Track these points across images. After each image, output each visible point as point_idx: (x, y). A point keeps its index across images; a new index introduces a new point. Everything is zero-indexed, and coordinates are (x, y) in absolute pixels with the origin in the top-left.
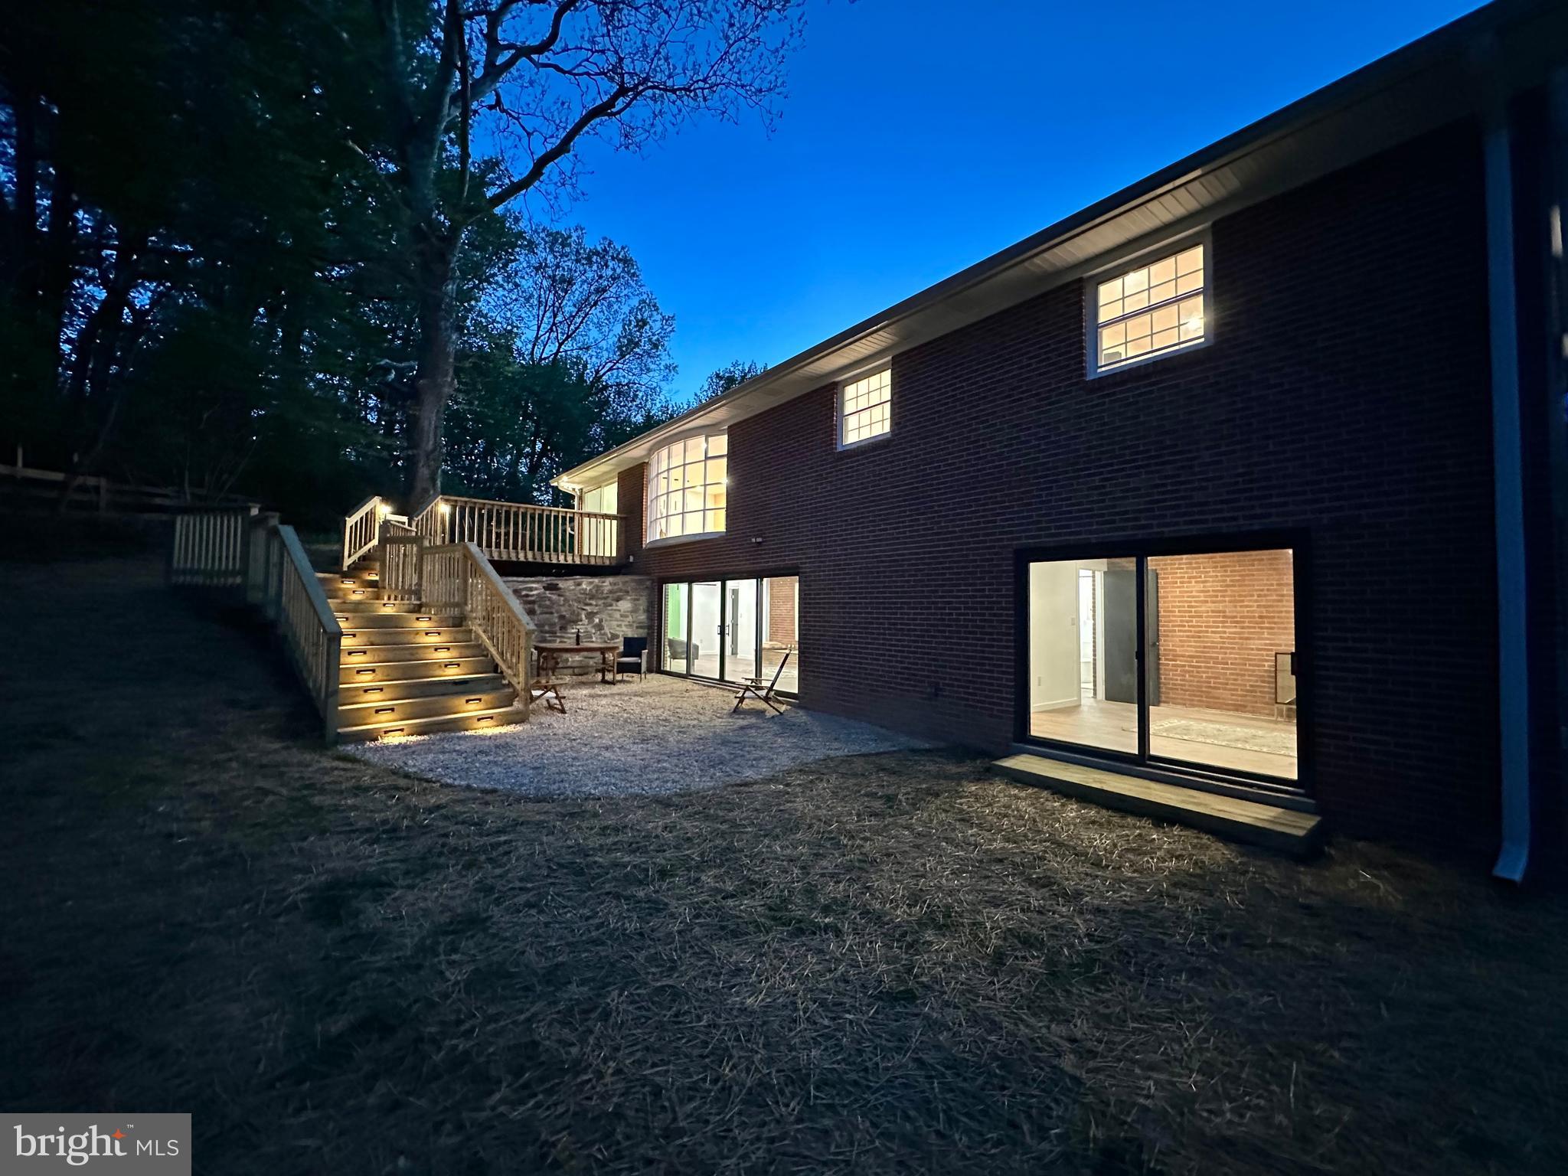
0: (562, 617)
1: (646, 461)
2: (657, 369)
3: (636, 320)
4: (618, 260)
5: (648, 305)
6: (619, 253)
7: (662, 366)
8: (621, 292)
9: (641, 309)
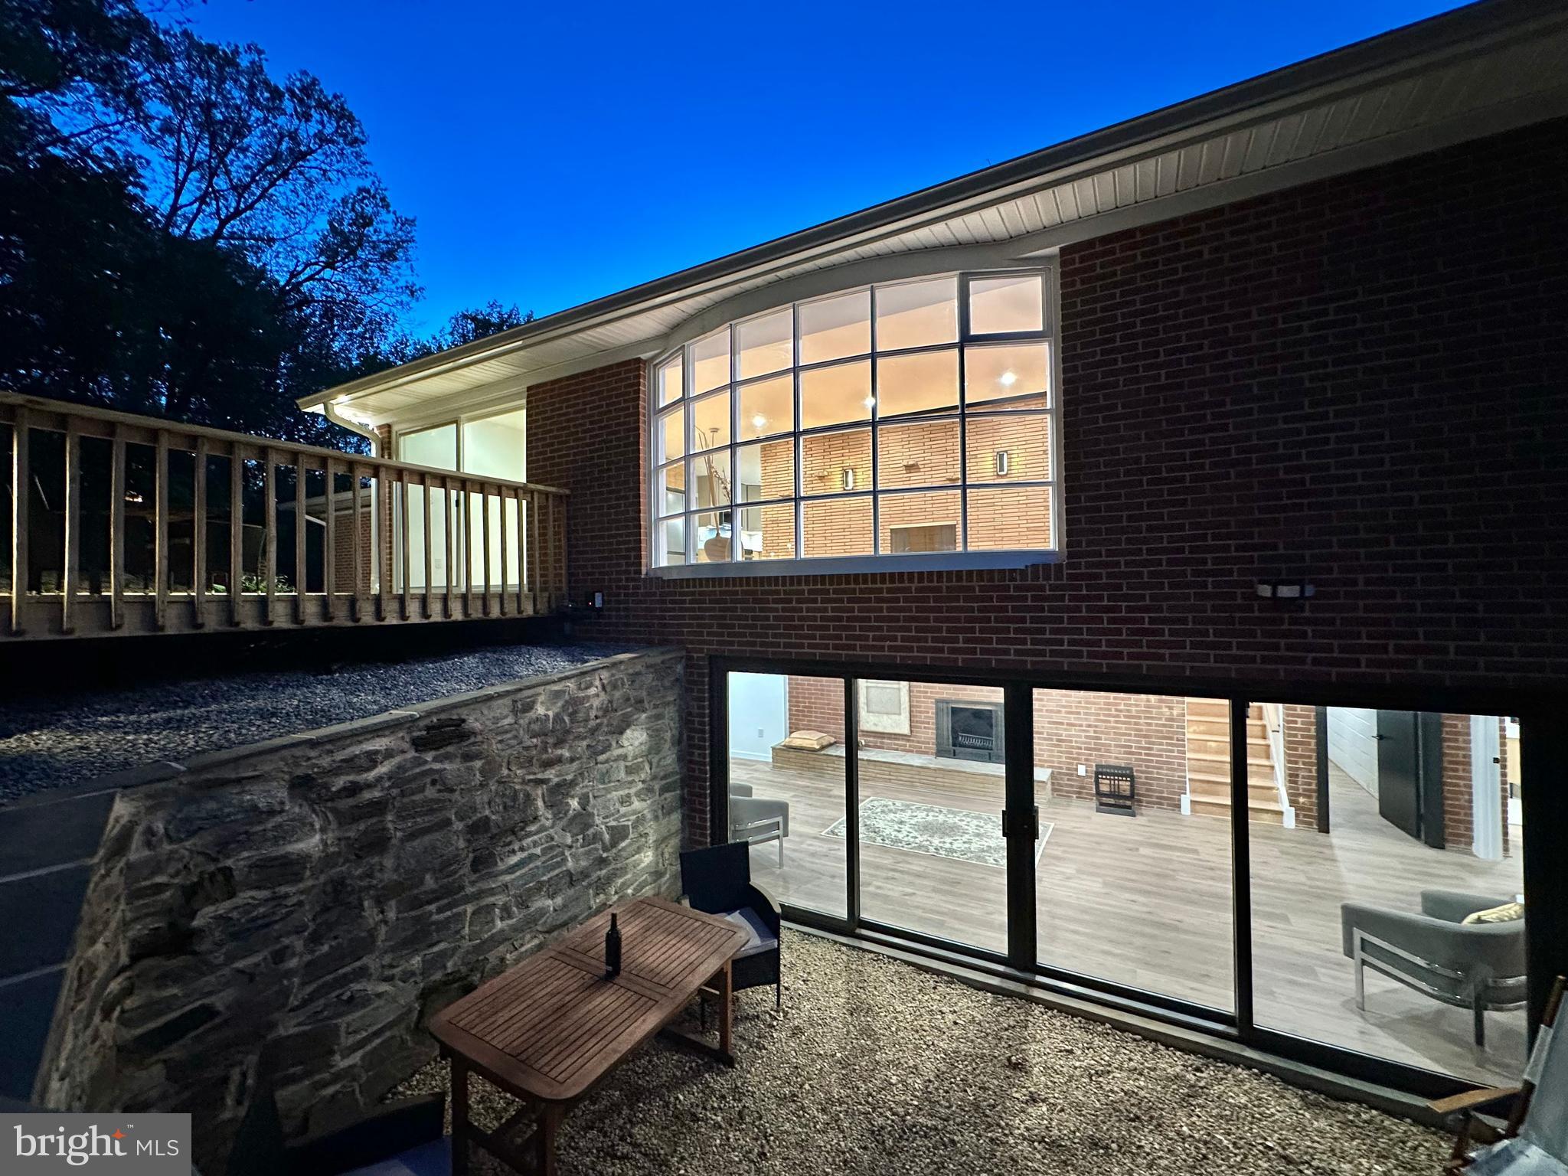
0: (479, 828)
1: (644, 356)
2: (393, 287)
3: (353, 214)
4: (330, 112)
5: (374, 197)
6: (330, 102)
7: (402, 283)
8: (331, 165)
9: (362, 201)
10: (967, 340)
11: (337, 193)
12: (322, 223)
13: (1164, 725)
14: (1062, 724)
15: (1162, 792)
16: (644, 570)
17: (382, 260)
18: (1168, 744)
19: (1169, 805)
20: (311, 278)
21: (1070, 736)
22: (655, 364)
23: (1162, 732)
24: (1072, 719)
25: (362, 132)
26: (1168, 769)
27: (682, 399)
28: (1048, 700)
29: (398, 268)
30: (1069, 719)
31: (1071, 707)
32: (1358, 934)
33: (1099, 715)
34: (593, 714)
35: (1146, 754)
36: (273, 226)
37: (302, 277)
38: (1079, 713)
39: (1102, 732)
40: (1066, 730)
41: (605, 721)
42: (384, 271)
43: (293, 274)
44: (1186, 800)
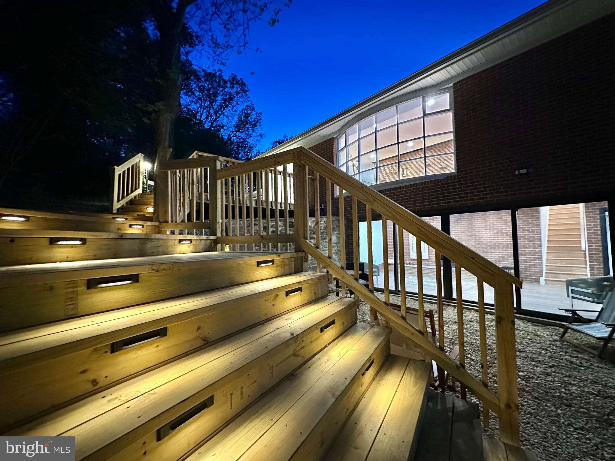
1: (335, 137)
2: (255, 135)
3: (244, 114)
4: (239, 84)
5: (250, 107)
6: (239, 81)
7: (258, 134)
8: (239, 100)
9: (247, 109)
10: (425, 115)
11: (240, 109)
12: (236, 119)
13: (532, 251)
14: (488, 252)
15: (532, 276)
16: (335, 197)
17: (253, 127)
18: (534, 258)
19: (535, 281)
20: (233, 136)
21: (492, 257)
22: (337, 138)
23: (530, 253)
24: (493, 250)
25: (248, 88)
26: (534, 267)
27: (345, 146)
28: (482, 244)
29: (257, 128)
30: (491, 250)
31: (492, 246)
32: (570, 288)
33: (503, 248)
34: (322, 228)
35: (524, 262)
36: (224, 122)
37: (231, 136)
38: (495, 248)
39: (505, 255)
40: (490, 254)
41: (325, 231)
42: (253, 130)
43: (229, 135)
44: (542, 279)
